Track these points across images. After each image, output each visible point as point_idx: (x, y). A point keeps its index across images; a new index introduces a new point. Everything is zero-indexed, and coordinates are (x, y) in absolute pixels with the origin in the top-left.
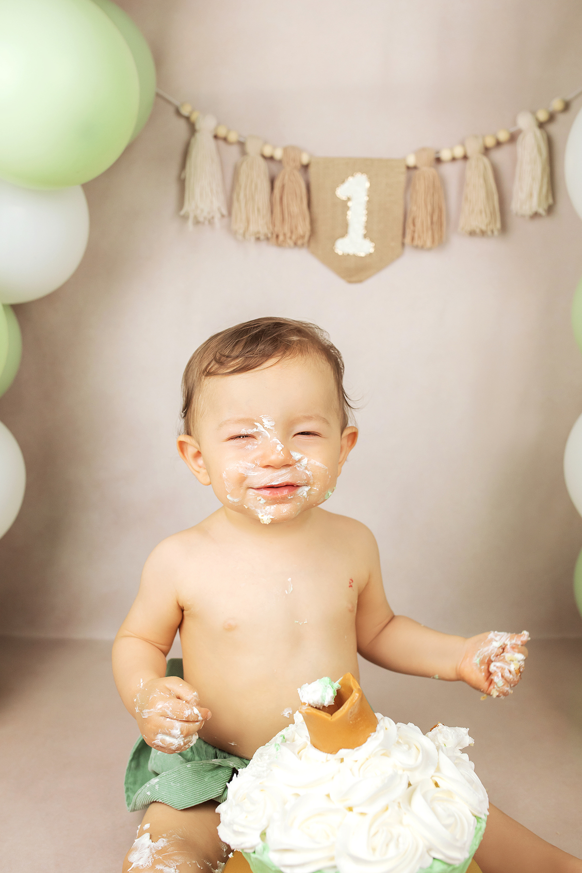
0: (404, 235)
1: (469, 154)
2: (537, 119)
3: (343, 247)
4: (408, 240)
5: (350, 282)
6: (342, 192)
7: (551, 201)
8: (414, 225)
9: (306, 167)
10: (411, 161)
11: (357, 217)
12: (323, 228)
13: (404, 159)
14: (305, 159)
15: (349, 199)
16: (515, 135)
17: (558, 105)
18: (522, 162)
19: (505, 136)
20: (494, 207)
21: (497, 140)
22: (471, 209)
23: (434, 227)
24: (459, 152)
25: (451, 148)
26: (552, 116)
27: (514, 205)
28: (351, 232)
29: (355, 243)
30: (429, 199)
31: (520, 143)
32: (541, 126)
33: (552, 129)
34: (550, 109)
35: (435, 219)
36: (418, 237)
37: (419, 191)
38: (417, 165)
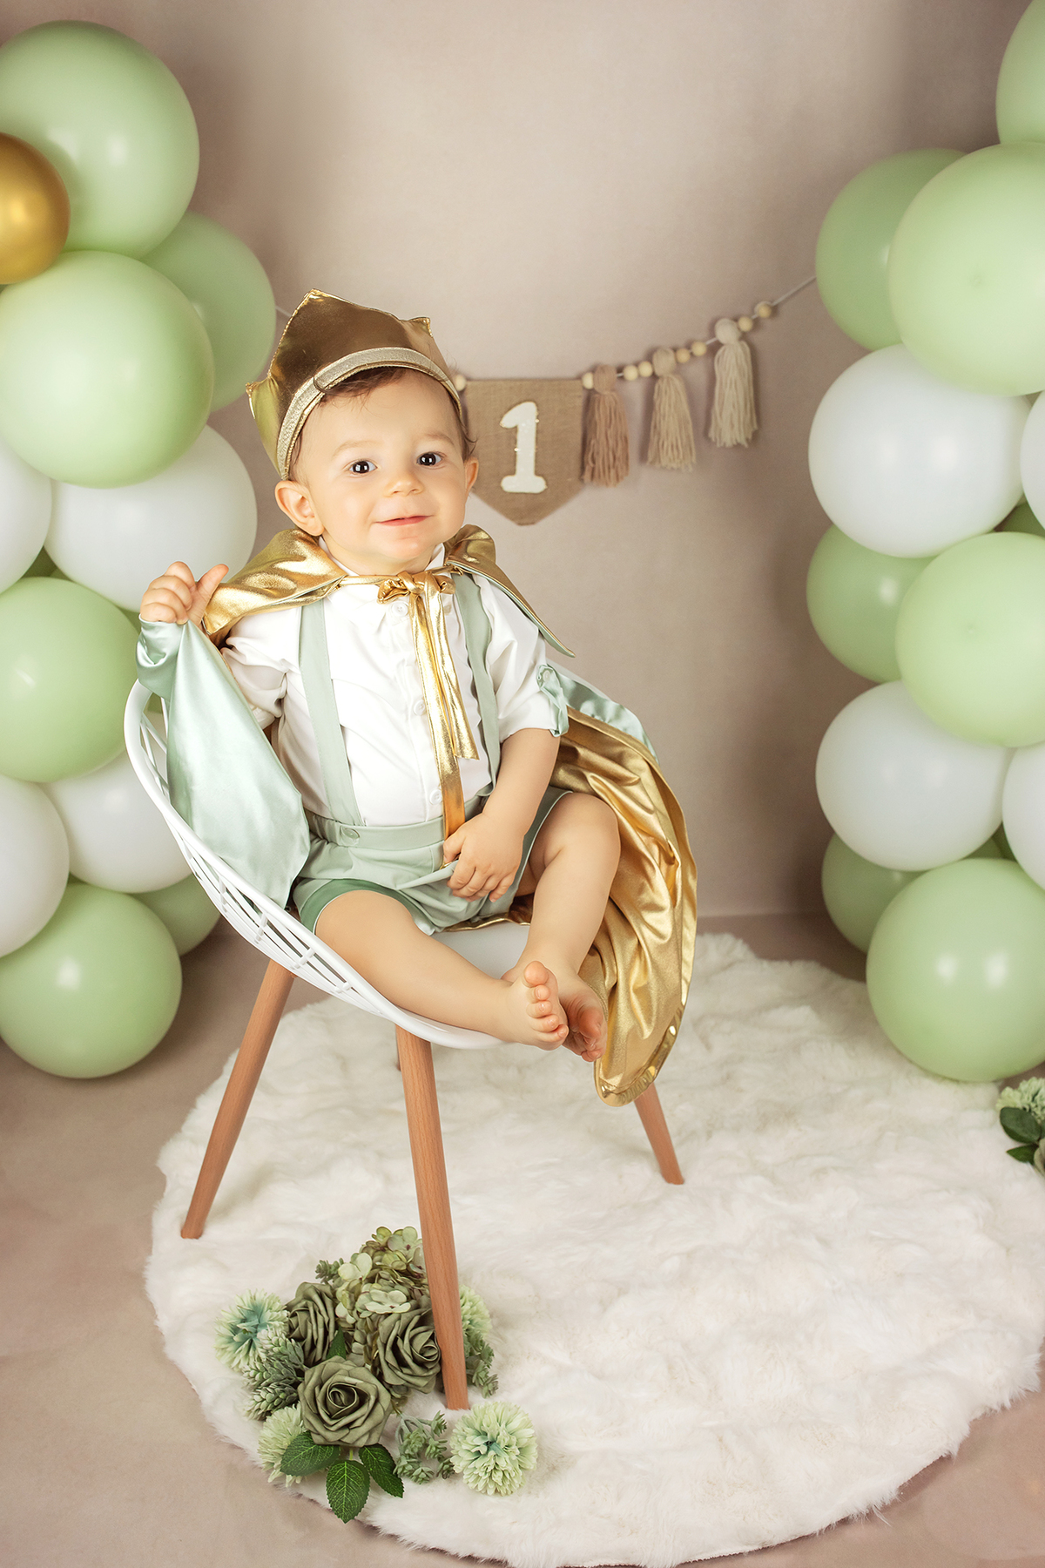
0: (583, 468)
1: (658, 372)
2: (739, 329)
3: (510, 484)
4: (587, 475)
5: (520, 524)
6: (508, 421)
7: (755, 427)
8: (594, 462)
10: (588, 382)
11: (526, 450)
13: (580, 378)
15: (516, 428)
16: (714, 348)
17: (763, 311)
18: (721, 384)
19: (700, 349)
20: (688, 437)
21: (692, 354)
22: (661, 443)
23: (617, 463)
24: (646, 370)
25: (637, 365)
26: (757, 323)
27: (712, 434)
28: (519, 467)
29: (525, 480)
30: (611, 432)
31: (718, 361)
32: (744, 337)
33: (757, 338)
34: (754, 317)
35: (619, 453)
36: (599, 476)
37: (598, 422)
38: (597, 389)
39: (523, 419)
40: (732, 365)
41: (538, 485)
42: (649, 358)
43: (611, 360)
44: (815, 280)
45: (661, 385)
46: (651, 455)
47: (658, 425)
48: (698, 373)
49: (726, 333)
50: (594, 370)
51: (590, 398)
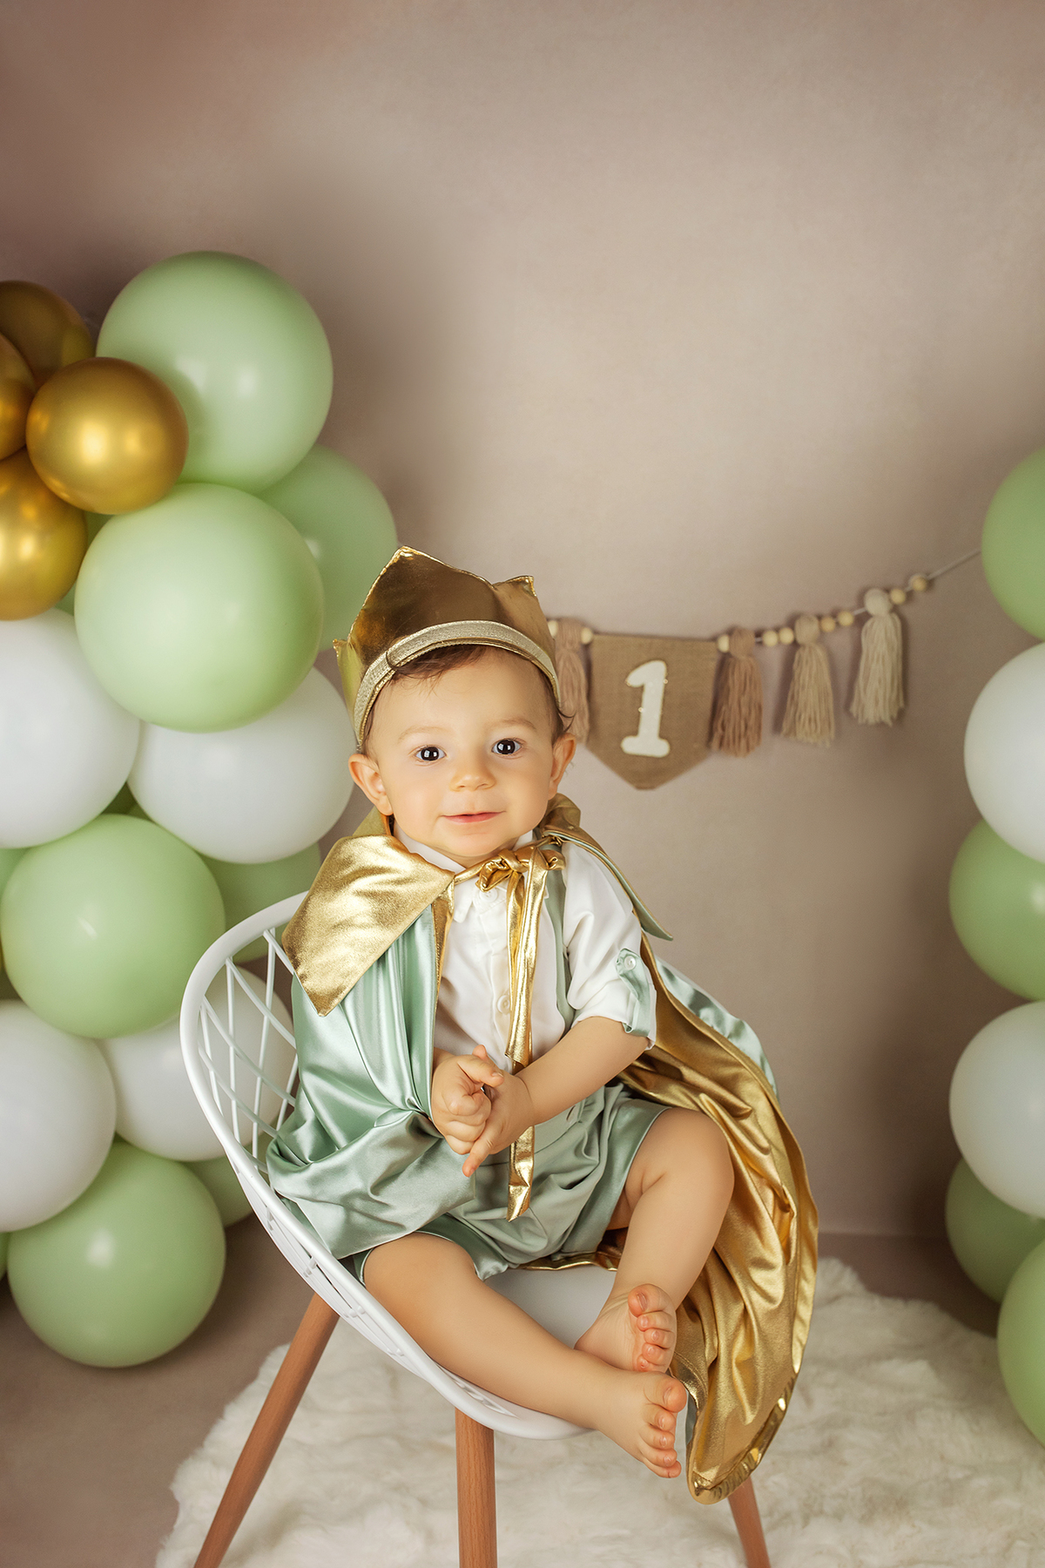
0: (711, 735)
1: (800, 640)
2: (890, 600)
3: (631, 745)
4: (715, 742)
5: (639, 788)
6: (634, 679)
7: (902, 704)
8: (723, 728)
9: (587, 647)
10: (724, 644)
11: (651, 711)
12: (604, 722)
13: (715, 639)
14: (586, 637)
15: (642, 688)
16: (862, 619)
17: (917, 584)
18: (868, 657)
19: (847, 619)
20: (828, 711)
21: (838, 624)
22: (797, 715)
23: (749, 733)
24: (787, 636)
25: (777, 630)
26: (910, 595)
27: (854, 709)
28: (643, 729)
29: (647, 742)
30: (744, 699)
31: (866, 632)
32: (895, 609)
33: (908, 612)
34: (908, 589)
35: (752, 722)
36: (728, 744)
37: (731, 687)
38: (733, 653)
39: (651, 678)
40: (881, 638)
41: (660, 749)
42: (791, 623)
43: (749, 622)
44: (978, 554)
45: (802, 654)
46: (786, 726)
47: (796, 697)
48: (842, 644)
49: (876, 604)
50: (730, 632)
51: (725, 661)
